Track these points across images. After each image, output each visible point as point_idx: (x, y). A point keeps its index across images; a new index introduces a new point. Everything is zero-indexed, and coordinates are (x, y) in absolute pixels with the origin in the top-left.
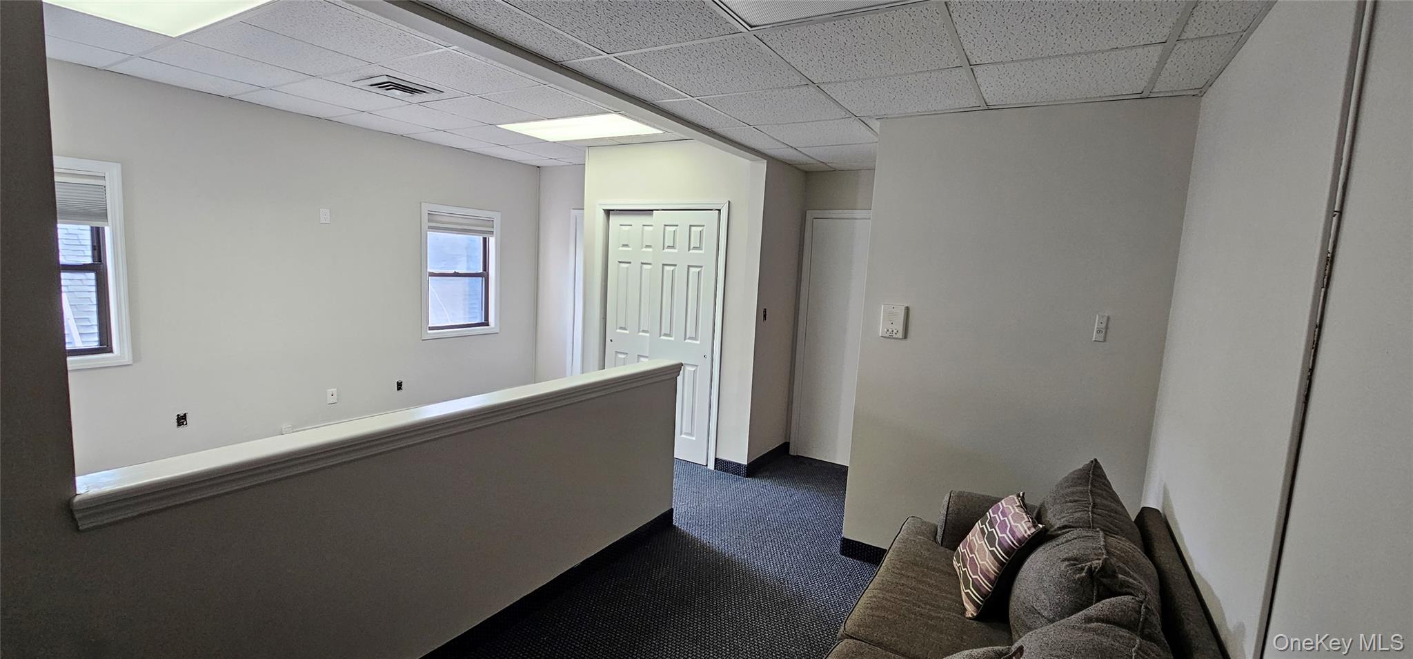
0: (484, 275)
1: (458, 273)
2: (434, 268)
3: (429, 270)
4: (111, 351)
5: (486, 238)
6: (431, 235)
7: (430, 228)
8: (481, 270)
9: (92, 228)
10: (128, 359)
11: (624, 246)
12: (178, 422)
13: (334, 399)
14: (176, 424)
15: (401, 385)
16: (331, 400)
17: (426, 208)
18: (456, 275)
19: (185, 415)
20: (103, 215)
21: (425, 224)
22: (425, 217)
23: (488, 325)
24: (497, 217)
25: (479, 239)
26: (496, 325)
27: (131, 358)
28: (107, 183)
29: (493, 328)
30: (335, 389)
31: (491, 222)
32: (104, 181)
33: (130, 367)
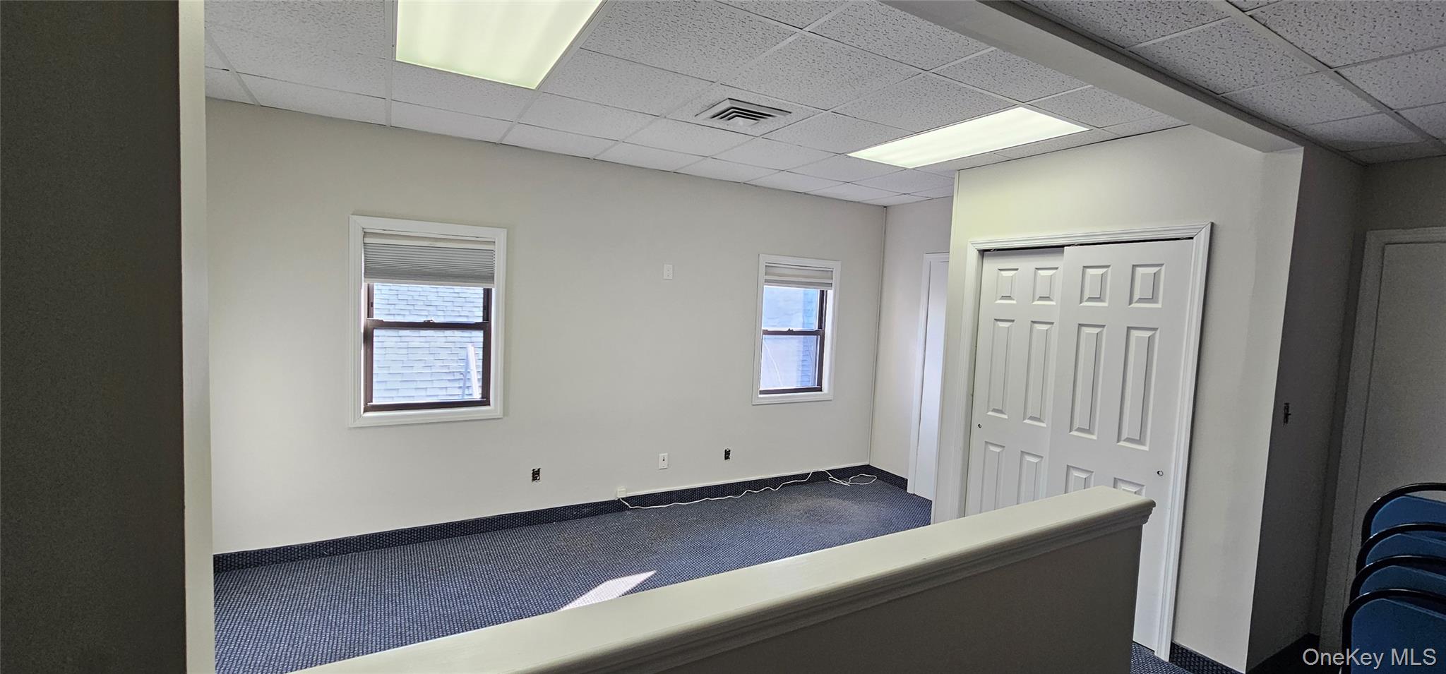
0: (819, 333)
1: (792, 331)
2: (768, 326)
3: (764, 328)
4: (489, 405)
5: (823, 291)
6: (767, 288)
7: (767, 281)
8: (816, 328)
9: (484, 289)
10: (499, 414)
11: (1004, 297)
12: (533, 476)
13: (664, 464)
14: (531, 478)
15: (729, 454)
16: (662, 465)
17: (765, 259)
18: (790, 333)
19: (539, 469)
20: (490, 278)
21: (762, 277)
22: (762, 270)
23: (821, 391)
24: (836, 267)
25: (815, 293)
26: (829, 390)
27: (502, 414)
28: (496, 248)
29: (825, 394)
30: (667, 454)
31: (830, 273)
32: (493, 246)
33: (500, 420)
